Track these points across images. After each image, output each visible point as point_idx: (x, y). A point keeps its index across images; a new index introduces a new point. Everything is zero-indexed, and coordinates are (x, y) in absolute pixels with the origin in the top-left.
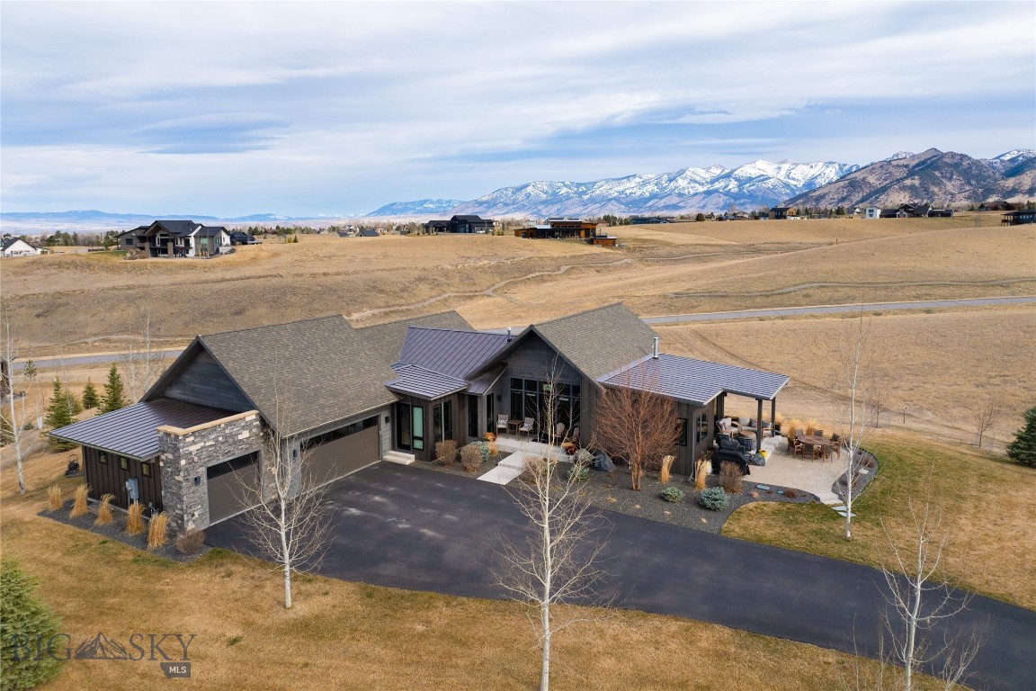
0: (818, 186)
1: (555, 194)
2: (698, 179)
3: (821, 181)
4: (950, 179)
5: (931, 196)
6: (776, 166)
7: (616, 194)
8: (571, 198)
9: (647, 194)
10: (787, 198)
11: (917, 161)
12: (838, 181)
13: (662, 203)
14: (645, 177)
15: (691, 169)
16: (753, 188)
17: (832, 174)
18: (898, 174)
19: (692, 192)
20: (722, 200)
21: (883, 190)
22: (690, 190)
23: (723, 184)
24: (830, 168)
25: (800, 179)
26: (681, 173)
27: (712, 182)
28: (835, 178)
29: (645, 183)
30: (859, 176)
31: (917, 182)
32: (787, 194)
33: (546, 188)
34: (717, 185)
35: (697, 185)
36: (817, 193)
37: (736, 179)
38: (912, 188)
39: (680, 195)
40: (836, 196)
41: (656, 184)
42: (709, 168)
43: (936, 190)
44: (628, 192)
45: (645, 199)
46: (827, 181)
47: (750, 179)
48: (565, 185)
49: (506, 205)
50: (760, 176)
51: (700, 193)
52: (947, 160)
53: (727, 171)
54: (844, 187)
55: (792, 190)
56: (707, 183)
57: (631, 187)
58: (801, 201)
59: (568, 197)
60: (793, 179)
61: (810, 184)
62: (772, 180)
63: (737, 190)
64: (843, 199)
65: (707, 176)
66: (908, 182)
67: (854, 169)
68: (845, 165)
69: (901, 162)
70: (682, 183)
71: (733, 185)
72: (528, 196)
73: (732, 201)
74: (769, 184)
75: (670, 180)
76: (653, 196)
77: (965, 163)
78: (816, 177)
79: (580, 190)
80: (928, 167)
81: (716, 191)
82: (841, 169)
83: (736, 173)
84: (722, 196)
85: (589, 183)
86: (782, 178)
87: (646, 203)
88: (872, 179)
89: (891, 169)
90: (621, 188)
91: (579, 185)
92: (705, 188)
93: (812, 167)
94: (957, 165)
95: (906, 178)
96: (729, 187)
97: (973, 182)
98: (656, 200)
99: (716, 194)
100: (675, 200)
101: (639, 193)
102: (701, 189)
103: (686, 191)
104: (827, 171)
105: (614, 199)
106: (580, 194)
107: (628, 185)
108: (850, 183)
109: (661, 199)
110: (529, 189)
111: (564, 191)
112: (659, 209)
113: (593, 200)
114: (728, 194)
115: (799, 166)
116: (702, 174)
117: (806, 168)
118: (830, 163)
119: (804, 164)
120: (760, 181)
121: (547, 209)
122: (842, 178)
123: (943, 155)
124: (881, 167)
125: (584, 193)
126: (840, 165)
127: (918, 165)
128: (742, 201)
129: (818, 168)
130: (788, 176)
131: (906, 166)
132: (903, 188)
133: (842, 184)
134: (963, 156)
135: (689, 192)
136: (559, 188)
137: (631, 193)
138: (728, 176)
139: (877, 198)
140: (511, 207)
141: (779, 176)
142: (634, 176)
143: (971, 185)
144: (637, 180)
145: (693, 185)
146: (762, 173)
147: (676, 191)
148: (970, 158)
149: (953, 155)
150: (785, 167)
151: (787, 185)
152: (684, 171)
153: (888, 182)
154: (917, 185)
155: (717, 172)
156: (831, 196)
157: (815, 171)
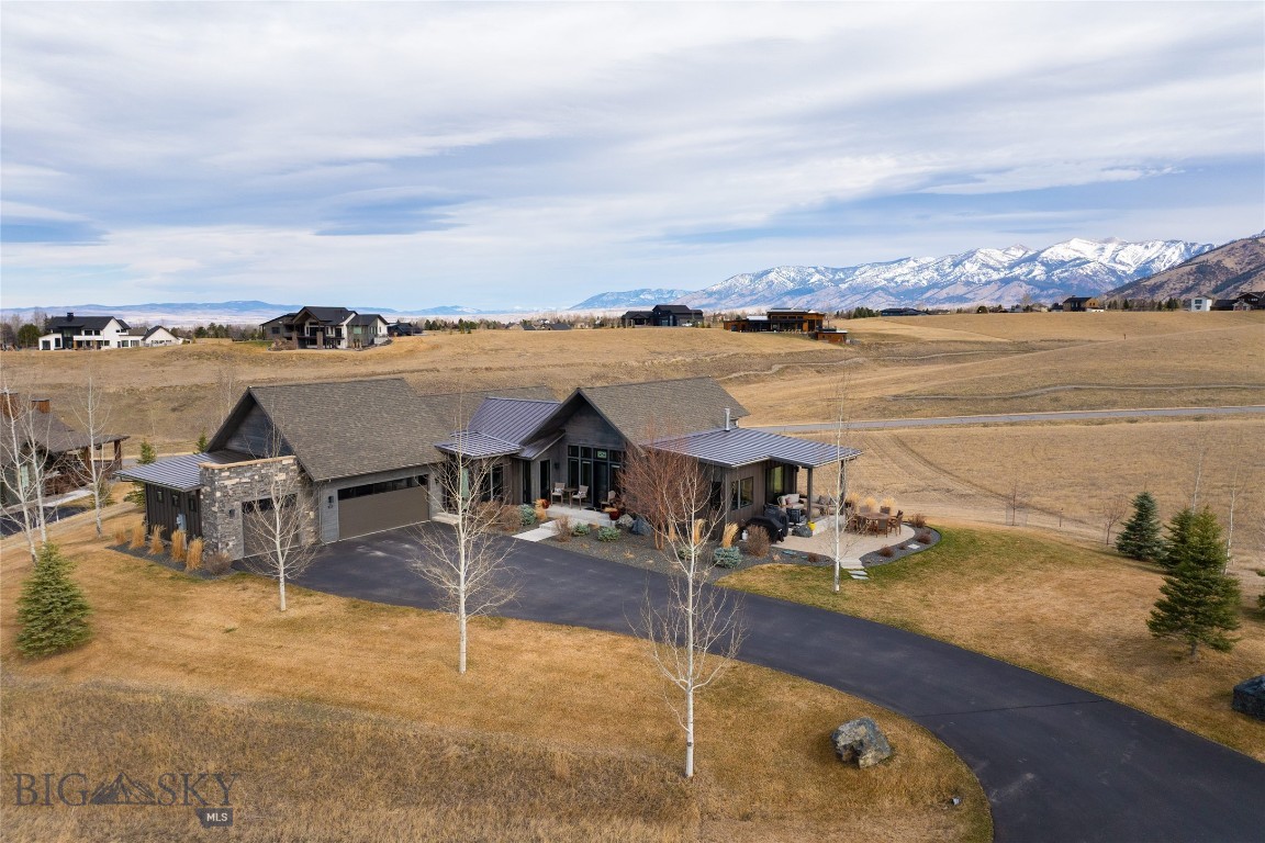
0: (1155, 272)
1: (804, 282)
2: (992, 263)
3: (1160, 266)
6: (1099, 246)
7: (884, 282)
8: (825, 287)
9: (925, 282)
10: (1111, 288)
12: (1181, 266)
13: (943, 294)
14: (923, 261)
15: (983, 251)
16: (1066, 274)
17: (1175, 256)
19: (984, 279)
20: (1024, 289)
21: (1247, 276)
22: (982, 277)
23: (1025, 270)
24: (1172, 249)
25: (1131, 263)
26: (970, 255)
27: (1011, 267)
28: (1179, 261)
29: (921, 269)
30: (1213, 258)
32: (1112, 283)
33: (792, 274)
34: (1017, 271)
35: (991, 271)
36: (1152, 282)
37: (1043, 263)
39: (968, 283)
40: (1178, 286)
41: (937, 270)
42: (1008, 249)
44: (899, 280)
45: (921, 288)
46: (1168, 266)
47: (1063, 263)
48: (818, 272)
49: (742, 295)
50: (1075, 260)
51: (995, 281)
53: (1031, 253)
54: (1189, 274)
55: (1119, 277)
56: (1005, 268)
57: (904, 274)
58: (1130, 291)
59: (821, 286)
60: (1121, 263)
61: (1144, 269)
62: (1091, 265)
63: (1043, 277)
64: (1187, 290)
65: (1005, 260)
67: (1207, 249)
68: (1192, 245)
70: (970, 268)
71: (1039, 272)
72: (770, 284)
73: (1037, 291)
74: (1088, 269)
75: (955, 265)
76: (933, 285)
78: (1153, 261)
79: (837, 277)
81: (1016, 278)
82: (1187, 250)
83: (1043, 255)
84: (1024, 285)
85: (848, 269)
86: (1105, 262)
87: (923, 294)
88: (1230, 263)
89: (1258, 249)
90: (889, 275)
91: (835, 271)
92: (1002, 275)
93: (1147, 247)
96: (1034, 274)
98: (936, 290)
99: (1016, 283)
100: (960, 290)
101: (913, 281)
102: (995, 276)
103: (976, 279)
104: (1169, 253)
105: (882, 288)
106: (837, 283)
107: (899, 271)
108: (1198, 268)
109: (943, 288)
110: (772, 276)
111: (816, 277)
112: (938, 301)
113: (854, 290)
114: (1032, 282)
115: (1129, 246)
116: (997, 256)
117: (1140, 249)
118: (1172, 242)
119: (1136, 244)
120: (1075, 266)
121: (794, 301)
122: (1186, 262)
124: (1245, 246)
125: (842, 281)
126: (1186, 244)
128: (1051, 292)
129: (1155, 249)
130: (1114, 259)
133: (1187, 269)
135: (980, 280)
136: (810, 275)
137: (903, 282)
138: (1032, 259)
139: (1235, 288)
140: (748, 299)
141: (1101, 259)
142: (908, 259)
144: (912, 264)
145: (984, 271)
146: (1078, 255)
147: (962, 278)
150: (1110, 248)
151: (1113, 272)
152: (973, 253)
153: (1252, 267)
155: (1019, 254)
156: (1171, 285)
157: (1151, 253)
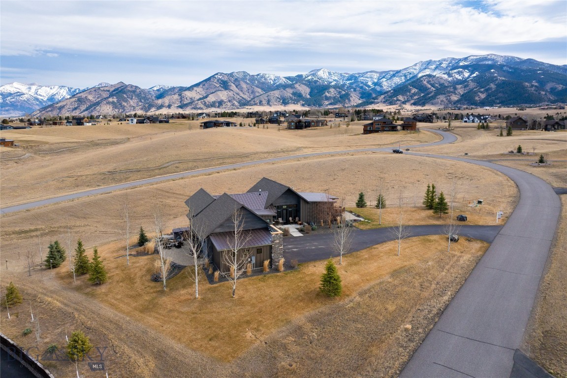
0: (57, 100)
3: (58, 97)
4: (132, 99)
5: (123, 107)
6: (28, 87)
10: (38, 108)
11: (113, 89)
12: (70, 98)
16: (13, 100)
17: (64, 93)
18: (105, 95)
21: (98, 104)
24: (63, 90)
25: (45, 95)
28: (68, 96)
30: (83, 95)
31: (115, 100)
32: (37, 104)
36: (59, 105)
38: (113, 103)
40: (71, 107)
43: (125, 104)
46: (62, 97)
47: (10, 94)
50: (17, 93)
52: (129, 89)
54: (75, 102)
55: (40, 102)
58: (50, 109)
60: (40, 95)
61: (51, 98)
62: (26, 95)
63: (1, 101)
64: (75, 109)
66: (111, 100)
67: (77, 91)
68: (72, 88)
69: (106, 89)
74: (24, 98)
77: (138, 91)
78: (55, 95)
80: (120, 91)
82: (69, 90)
86: (32, 94)
88: (90, 97)
89: (100, 92)
93: (51, 88)
94: (134, 92)
95: (109, 97)
97: (143, 101)
104: (61, 92)
108: (78, 99)
115: (43, 88)
117: (48, 89)
118: (62, 86)
119: (46, 87)
120: (17, 96)
122: (74, 96)
123: (127, 86)
124: (95, 90)
126: (68, 88)
127: (114, 91)
129: (55, 90)
130: (37, 93)
131: (108, 91)
132: (108, 103)
133: (74, 99)
134: (136, 87)
139: (95, 108)
141: (30, 93)
143: (142, 102)
146: (18, 90)
148: (140, 88)
149: (132, 86)
150: (34, 88)
151: (37, 99)
153: (99, 99)
154: (115, 101)
156: (68, 107)
157: (54, 91)
